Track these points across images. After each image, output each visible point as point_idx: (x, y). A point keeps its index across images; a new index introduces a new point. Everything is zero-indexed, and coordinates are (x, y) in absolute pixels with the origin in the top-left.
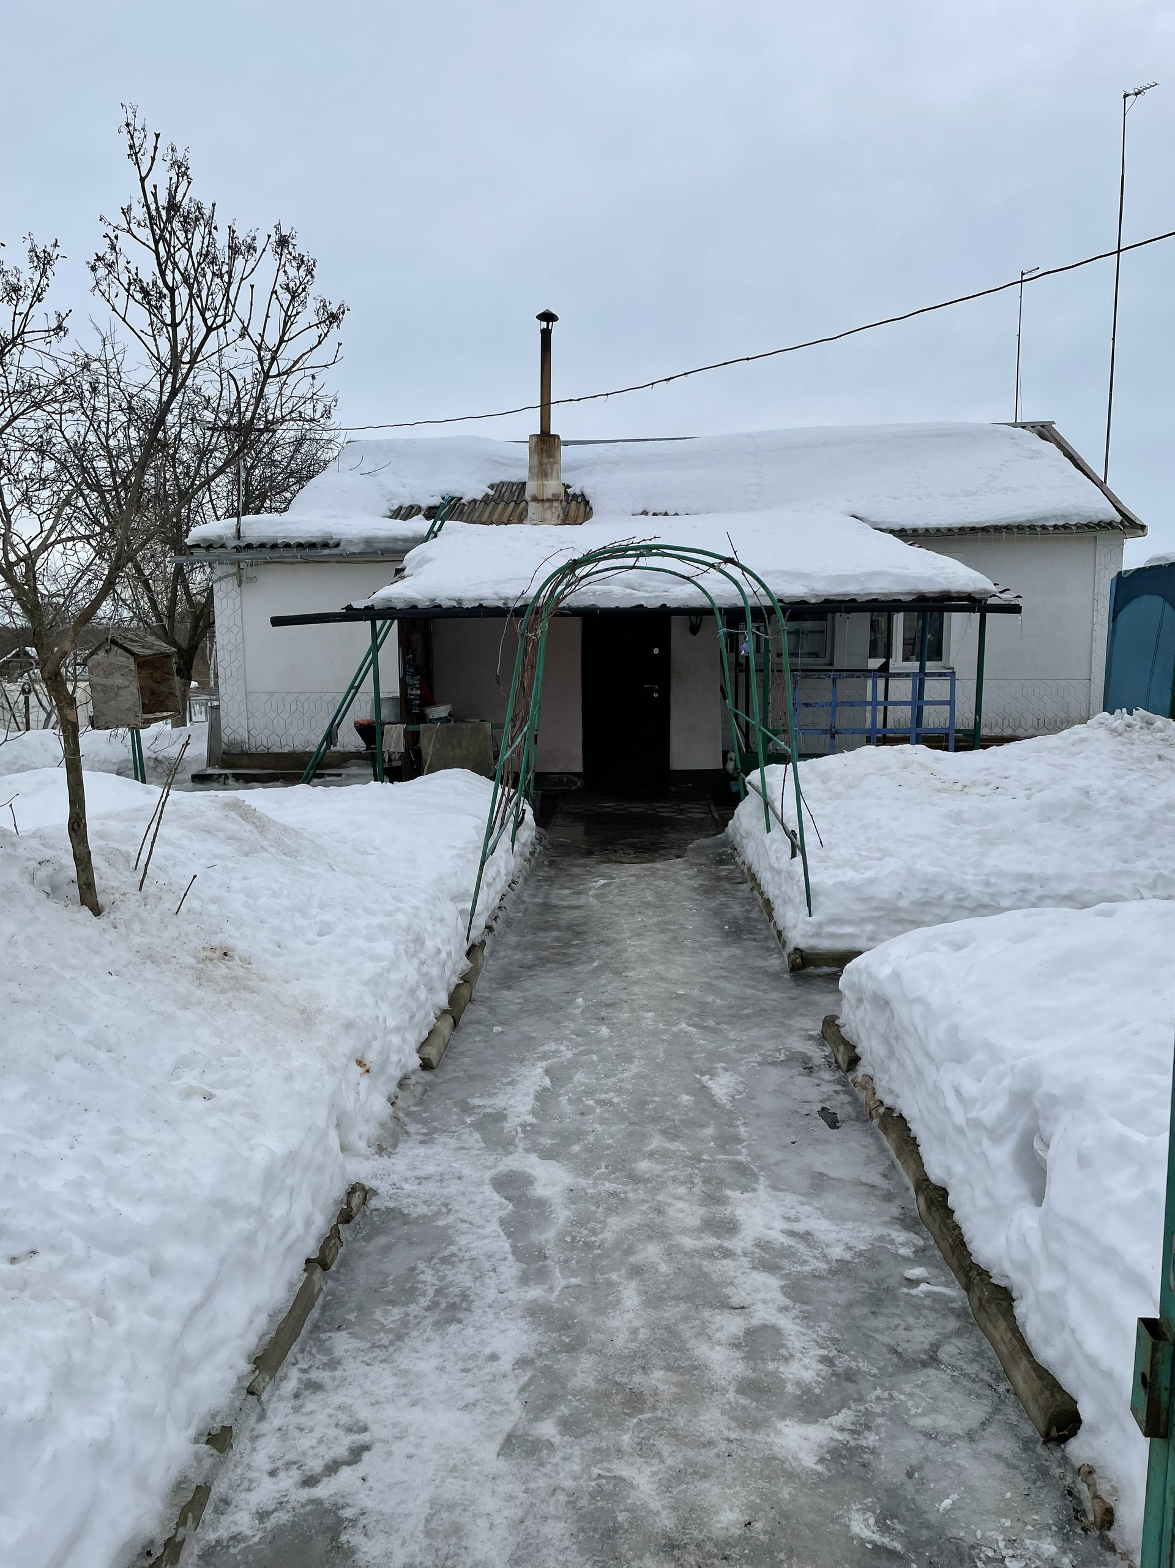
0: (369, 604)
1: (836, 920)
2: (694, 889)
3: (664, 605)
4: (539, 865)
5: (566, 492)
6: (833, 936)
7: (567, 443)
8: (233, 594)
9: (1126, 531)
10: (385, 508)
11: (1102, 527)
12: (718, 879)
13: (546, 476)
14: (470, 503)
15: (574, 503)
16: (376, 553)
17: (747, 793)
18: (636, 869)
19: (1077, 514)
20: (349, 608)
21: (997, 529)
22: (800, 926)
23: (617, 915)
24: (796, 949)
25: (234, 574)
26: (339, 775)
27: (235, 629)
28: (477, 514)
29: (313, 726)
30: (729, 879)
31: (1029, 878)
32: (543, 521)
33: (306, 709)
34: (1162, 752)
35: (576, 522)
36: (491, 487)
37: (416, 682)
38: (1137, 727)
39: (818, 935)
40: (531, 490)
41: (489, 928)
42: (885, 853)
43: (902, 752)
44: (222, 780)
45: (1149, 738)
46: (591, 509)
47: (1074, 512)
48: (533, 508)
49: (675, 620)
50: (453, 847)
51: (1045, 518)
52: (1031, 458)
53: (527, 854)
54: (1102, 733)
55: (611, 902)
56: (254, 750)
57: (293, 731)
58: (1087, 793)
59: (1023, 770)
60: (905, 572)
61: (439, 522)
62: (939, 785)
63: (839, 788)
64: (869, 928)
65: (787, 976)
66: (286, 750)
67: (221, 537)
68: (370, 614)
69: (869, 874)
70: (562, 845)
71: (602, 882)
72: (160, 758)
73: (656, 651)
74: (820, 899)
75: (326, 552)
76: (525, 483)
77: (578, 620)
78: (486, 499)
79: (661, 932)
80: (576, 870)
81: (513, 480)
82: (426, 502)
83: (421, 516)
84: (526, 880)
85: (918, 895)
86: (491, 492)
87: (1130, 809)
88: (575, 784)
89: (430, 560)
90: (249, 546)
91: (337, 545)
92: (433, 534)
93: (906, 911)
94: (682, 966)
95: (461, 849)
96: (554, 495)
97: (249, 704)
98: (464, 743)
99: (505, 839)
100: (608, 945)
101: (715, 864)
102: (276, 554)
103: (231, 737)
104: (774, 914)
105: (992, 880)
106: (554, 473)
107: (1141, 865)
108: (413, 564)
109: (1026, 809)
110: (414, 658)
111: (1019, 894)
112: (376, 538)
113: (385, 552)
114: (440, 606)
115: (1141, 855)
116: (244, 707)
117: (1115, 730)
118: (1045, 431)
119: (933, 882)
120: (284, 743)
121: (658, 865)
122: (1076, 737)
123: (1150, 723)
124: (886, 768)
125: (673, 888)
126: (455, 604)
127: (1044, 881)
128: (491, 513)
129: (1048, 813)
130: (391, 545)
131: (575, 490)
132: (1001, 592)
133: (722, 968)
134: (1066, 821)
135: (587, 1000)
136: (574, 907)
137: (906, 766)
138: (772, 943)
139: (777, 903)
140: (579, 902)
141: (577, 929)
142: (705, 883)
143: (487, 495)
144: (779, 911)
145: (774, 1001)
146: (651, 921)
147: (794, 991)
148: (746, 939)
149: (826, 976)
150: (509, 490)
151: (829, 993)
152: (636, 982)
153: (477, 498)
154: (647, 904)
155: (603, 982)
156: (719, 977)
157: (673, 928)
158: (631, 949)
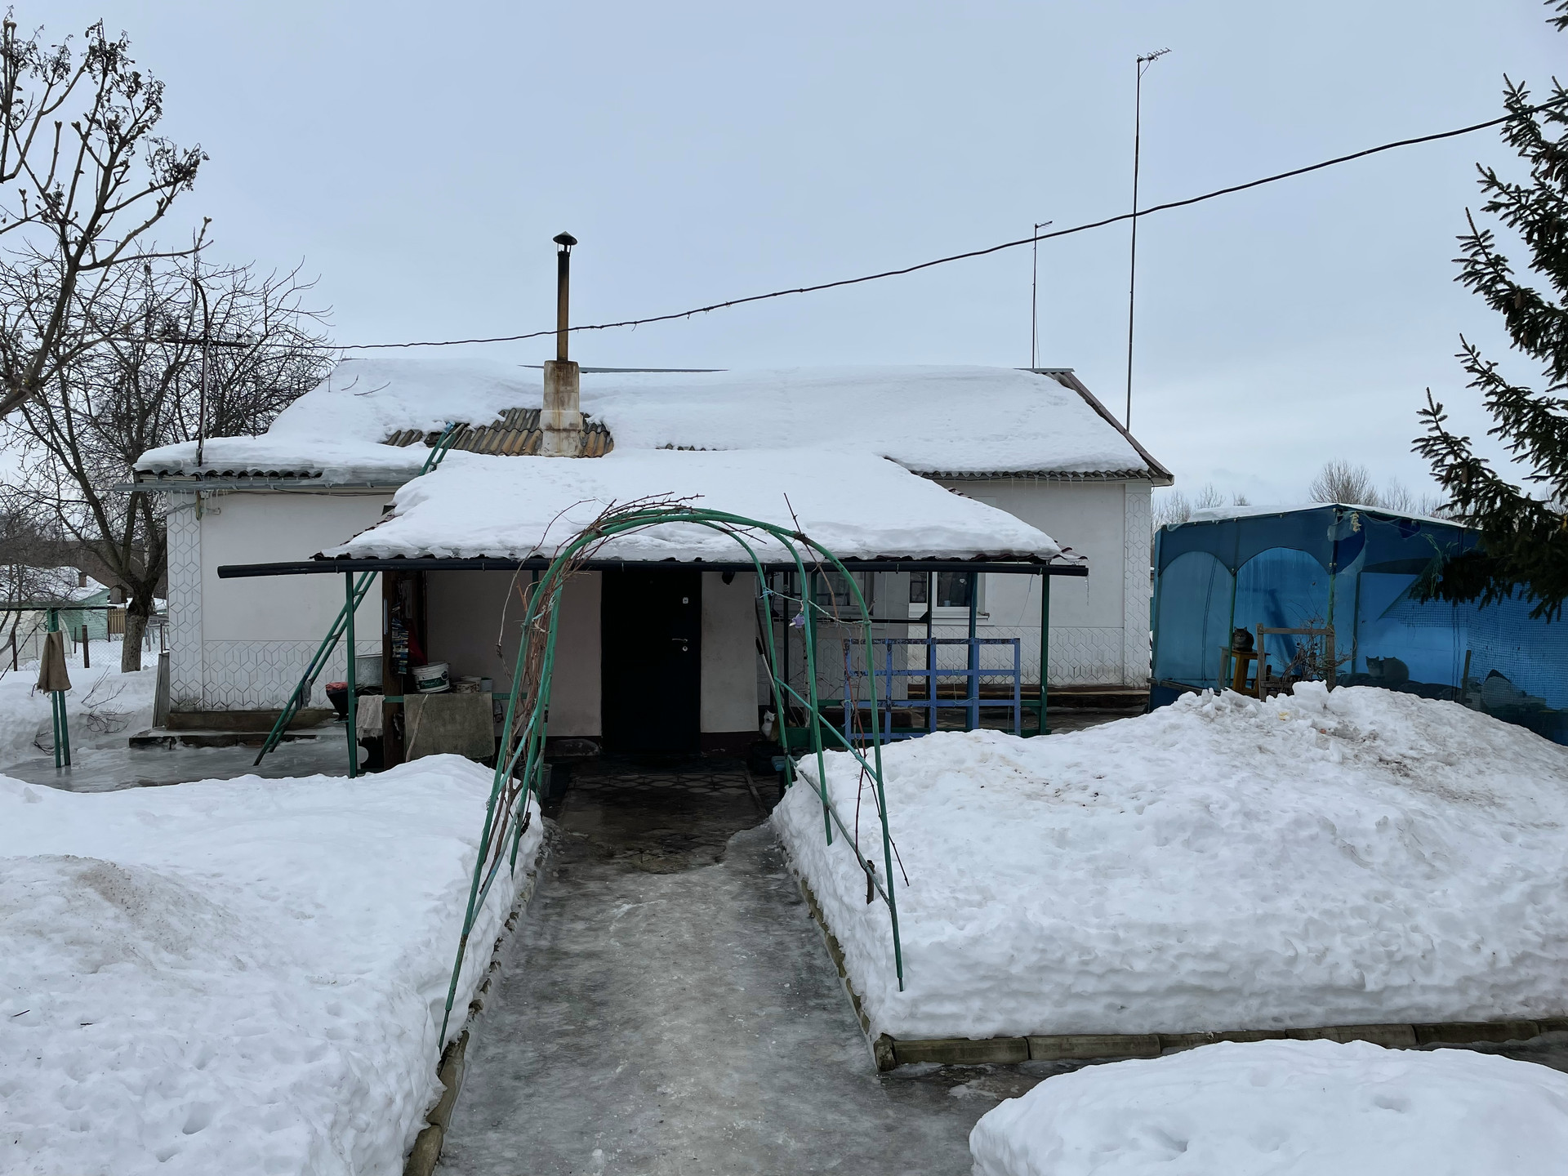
0: (345, 553)
1: (934, 996)
2: (741, 917)
3: (698, 559)
4: (548, 880)
5: (584, 421)
6: (931, 1017)
7: (585, 371)
8: (191, 528)
9: (1153, 479)
10: (381, 432)
11: (1130, 476)
12: (768, 897)
13: (563, 405)
14: (478, 429)
15: (593, 433)
16: (363, 484)
17: (795, 779)
18: (667, 883)
19: (1107, 462)
20: (319, 557)
21: (1030, 474)
22: (889, 1003)
23: (646, 969)
24: (884, 1035)
25: (190, 506)
26: (313, 737)
27: (192, 568)
28: (485, 442)
29: (284, 679)
30: (781, 897)
31: (1163, 929)
32: (560, 453)
33: (275, 659)
34: (1261, 742)
35: (594, 454)
36: (502, 413)
37: (404, 638)
38: (1228, 711)
39: (912, 1016)
40: (546, 417)
41: (475, 1006)
42: (986, 897)
43: (977, 740)
44: (168, 744)
45: (1243, 724)
46: (611, 440)
47: (1104, 460)
48: (548, 437)
49: (706, 576)
50: (428, 895)
51: (1077, 465)
52: (1056, 404)
53: (532, 866)
54: (1190, 718)
55: (638, 945)
56: (209, 708)
57: (258, 685)
58: (1207, 807)
59: (1117, 766)
60: (963, 528)
61: (440, 451)
62: (1028, 788)
63: (910, 789)
64: (976, 1004)
65: (875, 1081)
66: (249, 707)
67: (177, 463)
68: (345, 564)
69: (971, 929)
70: (575, 843)
71: (626, 907)
72: (97, 713)
73: (686, 601)
74: (915, 967)
75: (305, 482)
76: (540, 410)
77: (599, 574)
78: (497, 426)
79: (706, 1001)
80: (593, 886)
81: (528, 406)
82: (428, 427)
83: (421, 443)
84: (529, 906)
85: (1034, 958)
86: (503, 419)
87: (1257, 828)
88: (592, 749)
89: (425, 498)
90: (212, 474)
91: (319, 475)
92: (431, 465)
93: (1021, 980)
94: (737, 1069)
95: (439, 899)
96: (571, 425)
97: (206, 654)
98: (457, 717)
99: (505, 863)
100: (636, 1028)
101: (761, 871)
102: (244, 483)
103: (182, 693)
104: (847, 965)
105: (1121, 934)
106: (572, 403)
107: (1285, 904)
108: (405, 501)
109: (1139, 827)
110: (402, 611)
111: (1155, 953)
112: (365, 468)
113: (375, 484)
114: (432, 556)
115: (1281, 890)
116: (198, 658)
117: (1206, 715)
118: (1065, 378)
119: (1050, 939)
120: (247, 699)
121: (694, 877)
122: (1166, 722)
123: (1240, 706)
124: (962, 761)
125: (715, 917)
126: (451, 554)
127: (1181, 934)
128: (502, 441)
129: (1165, 831)
130: (382, 477)
131: (595, 419)
132: (1063, 551)
133: (789, 1069)
134: (1187, 843)
135: (608, 1150)
136: (590, 955)
137: (984, 760)
138: (849, 1020)
139: (849, 949)
140: (600, 944)
141: (594, 996)
142: (753, 905)
143: (497, 422)
144: (853, 964)
145: (867, 1135)
146: (690, 980)
147: (890, 1112)
148: (814, 1008)
149: (926, 1078)
150: (522, 417)
151: (937, 1113)
152: (676, 1108)
153: (486, 425)
154: (684, 947)
155: (629, 1109)
156: (787, 1089)
157: (721, 990)
158: (666, 1036)
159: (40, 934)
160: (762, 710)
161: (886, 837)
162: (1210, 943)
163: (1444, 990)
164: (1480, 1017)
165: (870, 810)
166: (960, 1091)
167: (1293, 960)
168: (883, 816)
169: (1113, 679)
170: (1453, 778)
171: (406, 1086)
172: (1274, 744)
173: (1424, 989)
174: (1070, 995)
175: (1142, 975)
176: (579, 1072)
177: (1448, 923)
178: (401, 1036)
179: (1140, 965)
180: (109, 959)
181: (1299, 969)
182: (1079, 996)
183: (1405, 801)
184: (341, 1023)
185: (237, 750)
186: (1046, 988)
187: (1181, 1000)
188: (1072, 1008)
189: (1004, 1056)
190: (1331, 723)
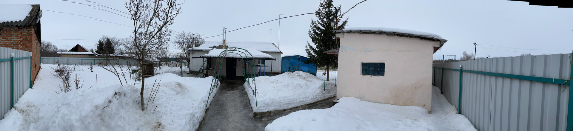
0: (205, 56)
1: (260, 107)
2: (239, 96)
4: (220, 90)
6: (260, 110)
7: (226, 41)
8: (192, 55)
9: (281, 53)
10: (208, 47)
11: (279, 53)
12: (242, 94)
14: (217, 47)
15: (226, 47)
17: (246, 81)
18: (231, 92)
20: (201, 57)
21: (270, 52)
22: (255, 108)
23: (228, 103)
24: (254, 112)
25: (193, 53)
26: (201, 74)
27: (192, 58)
30: (244, 94)
31: (285, 97)
33: (198, 67)
37: (208, 65)
39: (258, 110)
41: (210, 104)
42: (266, 94)
44: (190, 74)
45: (291, 75)
47: (277, 51)
48: (222, 47)
49: (237, 59)
51: (274, 51)
52: (272, 46)
53: (218, 89)
55: (227, 99)
56: (193, 71)
58: (288, 83)
62: (270, 82)
64: (265, 108)
65: (253, 118)
66: (196, 71)
69: (265, 99)
70: (223, 86)
72: (185, 71)
73: (235, 62)
74: (258, 103)
77: (226, 59)
79: (234, 107)
80: (224, 92)
81: (221, 44)
82: (212, 46)
83: (212, 48)
85: (271, 102)
87: (293, 85)
88: (225, 77)
89: (211, 52)
90: (195, 50)
91: (202, 50)
94: (237, 117)
98: (213, 73)
100: (226, 110)
101: (241, 91)
102: (197, 51)
103: (191, 69)
106: (225, 44)
107: (296, 93)
108: (209, 52)
109: (282, 86)
110: (208, 62)
113: (207, 51)
114: (212, 57)
116: (193, 67)
117: (287, 74)
118: (273, 44)
121: (234, 92)
122: (283, 75)
125: (236, 96)
129: (284, 86)
132: (273, 58)
133: (243, 117)
134: (286, 87)
135: (221, 129)
136: (222, 100)
137: (266, 79)
138: (250, 110)
139: (251, 101)
140: (223, 99)
141: (221, 106)
142: (240, 95)
143: (219, 46)
144: (251, 103)
145: (252, 127)
146: (233, 104)
147: (255, 123)
148: (247, 108)
149: (259, 118)
151: (260, 123)
152: (230, 122)
154: (232, 100)
155: (224, 122)
156: (243, 120)
157: (236, 106)
158: (229, 112)
159: (172, 89)
160: (243, 74)
161: (255, 88)
162: (289, 98)
163: (310, 100)
164: (313, 102)
165: (254, 84)
166: (263, 119)
167: (297, 99)
168: (255, 85)
169: (277, 72)
170: (309, 79)
171: (200, 115)
172: (294, 77)
173: (308, 100)
174: (275, 106)
175: (283, 103)
176: (218, 116)
177: (310, 93)
178: (200, 108)
179: (282, 102)
180: (178, 93)
181: (298, 100)
182: (276, 106)
183: (304, 82)
184: (194, 106)
185: (195, 75)
186: (273, 105)
187: (286, 105)
188: (275, 107)
189: (268, 114)
190: (298, 75)
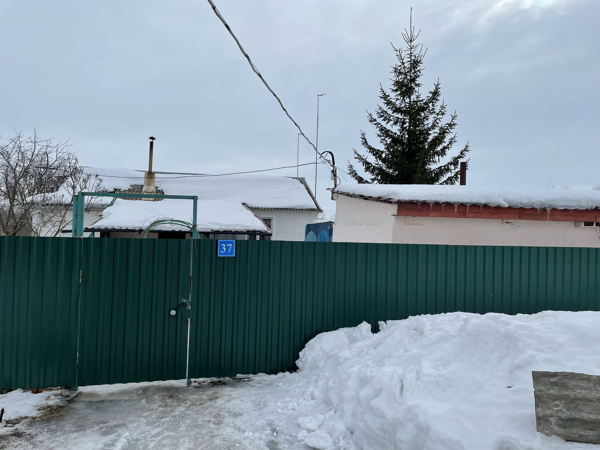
3: (180, 230)
5: (156, 189)
7: (157, 174)
9: (318, 211)
11: (311, 210)
13: (150, 185)
15: (159, 193)
16: (91, 208)
19: (305, 206)
20: (86, 228)
21: (284, 209)
35: (159, 200)
36: (131, 186)
40: (145, 188)
46: (164, 195)
51: (297, 207)
52: (296, 189)
61: (115, 198)
68: (93, 230)
76: (143, 185)
77: (157, 234)
81: (139, 184)
89: (112, 214)
90: (47, 205)
92: (112, 203)
96: (152, 191)
106: (153, 184)
108: (106, 214)
118: (302, 181)
126: (120, 228)
131: (159, 189)
143: (130, 189)
150: (137, 187)
153: (126, 190)
